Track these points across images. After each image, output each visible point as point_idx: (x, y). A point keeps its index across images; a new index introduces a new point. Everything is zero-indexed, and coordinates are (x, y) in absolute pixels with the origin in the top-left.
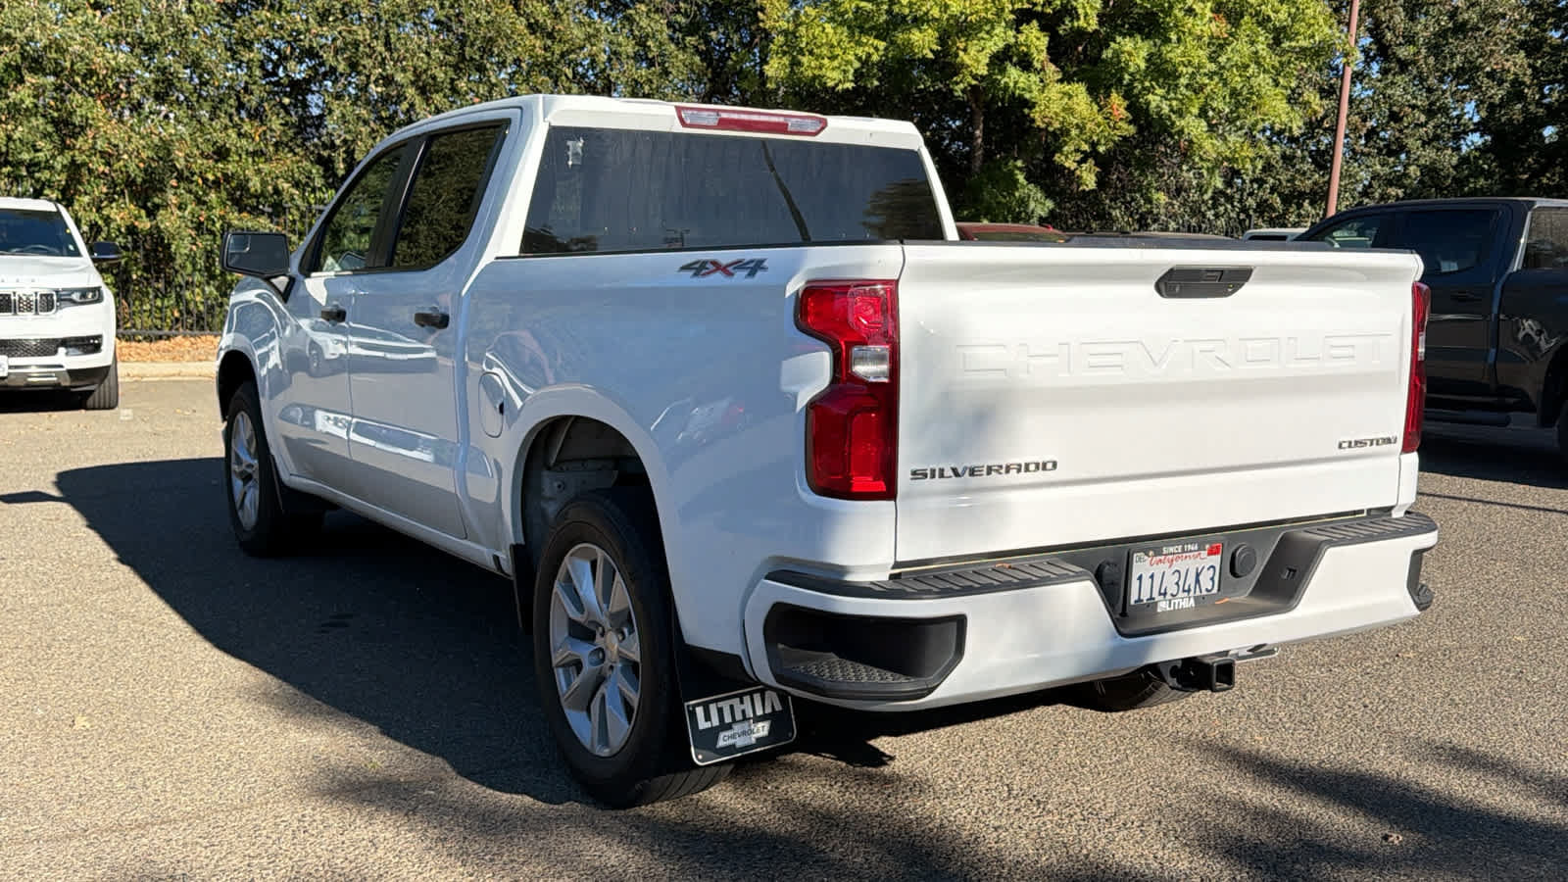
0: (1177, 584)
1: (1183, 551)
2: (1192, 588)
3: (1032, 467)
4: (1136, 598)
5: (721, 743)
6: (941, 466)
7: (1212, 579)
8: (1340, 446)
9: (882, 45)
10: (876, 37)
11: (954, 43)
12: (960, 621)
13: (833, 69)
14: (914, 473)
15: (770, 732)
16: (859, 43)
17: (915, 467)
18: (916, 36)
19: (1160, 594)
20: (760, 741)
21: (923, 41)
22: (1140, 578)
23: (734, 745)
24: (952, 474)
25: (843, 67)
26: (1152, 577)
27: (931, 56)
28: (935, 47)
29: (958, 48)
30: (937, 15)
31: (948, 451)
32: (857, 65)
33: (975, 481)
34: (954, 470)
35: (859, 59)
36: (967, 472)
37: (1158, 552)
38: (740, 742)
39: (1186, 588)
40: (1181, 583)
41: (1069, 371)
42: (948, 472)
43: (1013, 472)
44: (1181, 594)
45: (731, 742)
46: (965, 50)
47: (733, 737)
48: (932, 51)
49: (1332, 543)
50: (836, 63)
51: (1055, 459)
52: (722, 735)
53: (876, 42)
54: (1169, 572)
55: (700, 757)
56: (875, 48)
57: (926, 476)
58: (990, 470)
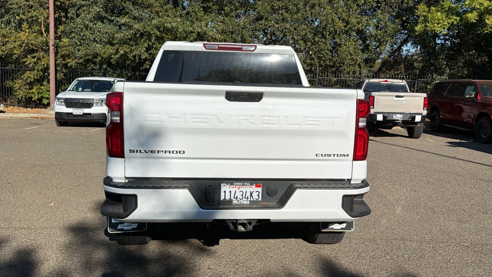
0: (242, 195)
1: (243, 185)
2: (249, 197)
3: (175, 152)
4: (224, 198)
5: (119, 228)
6: (140, 149)
7: (258, 195)
8: (317, 155)
9: (458, 18)
10: (456, 16)
11: (484, 17)
12: (135, 196)
13: (438, 27)
14: (130, 150)
15: (137, 227)
16: (449, 18)
17: (131, 149)
18: (469, 15)
19: (234, 198)
20: (133, 229)
21: (472, 17)
22: (225, 192)
23: (123, 229)
24: (144, 152)
25: (443, 27)
26: (230, 192)
27: (475, 21)
28: (476, 18)
29: (486, 18)
30: (479, 7)
31: (142, 145)
32: (448, 26)
33: (153, 155)
34: (145, 151)
35: (449, 24)
36: (150, 151)
37: (232, 184)
38: (125, 228)
39: (246, 197)
40: (244, 195)
41: (185, 123)
42: (143, 151)
43: (168, 153)
44: (244, 199)
45: (122, 228)
46: (488, 19)
47: (123, 226)
48: (475, 20)
49: (300, 188)
50: (439, 26)
51: (183, 150)
52: (120, 225)
53: (456, 18)
54: (238, 191)
55: (111, 230)
56: (455, 19)
57: (134, 152)
58: (158, 152)
